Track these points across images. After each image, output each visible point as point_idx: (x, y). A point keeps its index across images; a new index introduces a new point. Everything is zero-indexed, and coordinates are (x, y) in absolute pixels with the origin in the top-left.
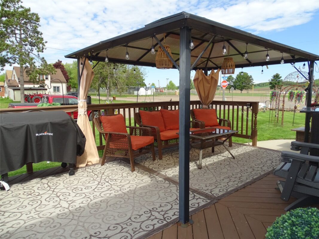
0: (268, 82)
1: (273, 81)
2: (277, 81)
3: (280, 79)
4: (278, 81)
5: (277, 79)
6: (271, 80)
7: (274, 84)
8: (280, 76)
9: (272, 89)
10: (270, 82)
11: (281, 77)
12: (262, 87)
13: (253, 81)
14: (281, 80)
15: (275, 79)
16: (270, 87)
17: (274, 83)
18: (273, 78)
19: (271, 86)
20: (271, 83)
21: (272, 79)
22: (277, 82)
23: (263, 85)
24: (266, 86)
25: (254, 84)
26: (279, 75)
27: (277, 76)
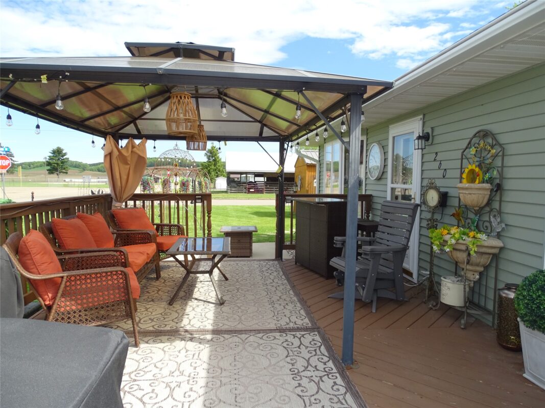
0: (44, 160)
1: (53, 159)
2: (59, 159)
3: (64, 157)
4: (62, 160)
5: (59, 157)
6: (48, 158)
7: (56, 165)
8: (64, 152)
9: (52, 173)
10: (47, 161)
11: (65, 154)
12: (28, 169)
13: (12, 158)
14: (66, 158)
15: (56, 156)
16: (48, 170)
17: (55, 163)
18: (52, 155)
19: (49, 168)
20: (49, 164)
21: (50, 157)
22: (59, 162)
23: (30, 166)
24: (34, 168)
25: (15, 163)
26: (63, 150)
27: (58, 151)
